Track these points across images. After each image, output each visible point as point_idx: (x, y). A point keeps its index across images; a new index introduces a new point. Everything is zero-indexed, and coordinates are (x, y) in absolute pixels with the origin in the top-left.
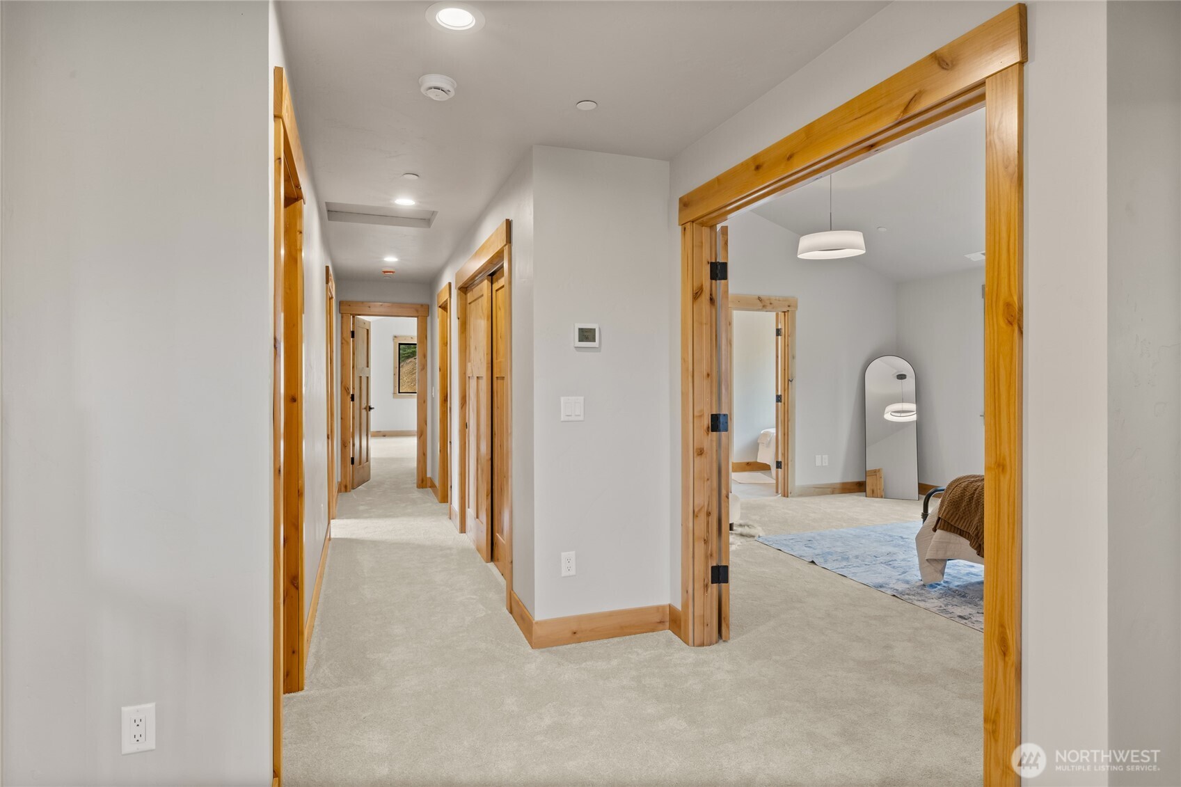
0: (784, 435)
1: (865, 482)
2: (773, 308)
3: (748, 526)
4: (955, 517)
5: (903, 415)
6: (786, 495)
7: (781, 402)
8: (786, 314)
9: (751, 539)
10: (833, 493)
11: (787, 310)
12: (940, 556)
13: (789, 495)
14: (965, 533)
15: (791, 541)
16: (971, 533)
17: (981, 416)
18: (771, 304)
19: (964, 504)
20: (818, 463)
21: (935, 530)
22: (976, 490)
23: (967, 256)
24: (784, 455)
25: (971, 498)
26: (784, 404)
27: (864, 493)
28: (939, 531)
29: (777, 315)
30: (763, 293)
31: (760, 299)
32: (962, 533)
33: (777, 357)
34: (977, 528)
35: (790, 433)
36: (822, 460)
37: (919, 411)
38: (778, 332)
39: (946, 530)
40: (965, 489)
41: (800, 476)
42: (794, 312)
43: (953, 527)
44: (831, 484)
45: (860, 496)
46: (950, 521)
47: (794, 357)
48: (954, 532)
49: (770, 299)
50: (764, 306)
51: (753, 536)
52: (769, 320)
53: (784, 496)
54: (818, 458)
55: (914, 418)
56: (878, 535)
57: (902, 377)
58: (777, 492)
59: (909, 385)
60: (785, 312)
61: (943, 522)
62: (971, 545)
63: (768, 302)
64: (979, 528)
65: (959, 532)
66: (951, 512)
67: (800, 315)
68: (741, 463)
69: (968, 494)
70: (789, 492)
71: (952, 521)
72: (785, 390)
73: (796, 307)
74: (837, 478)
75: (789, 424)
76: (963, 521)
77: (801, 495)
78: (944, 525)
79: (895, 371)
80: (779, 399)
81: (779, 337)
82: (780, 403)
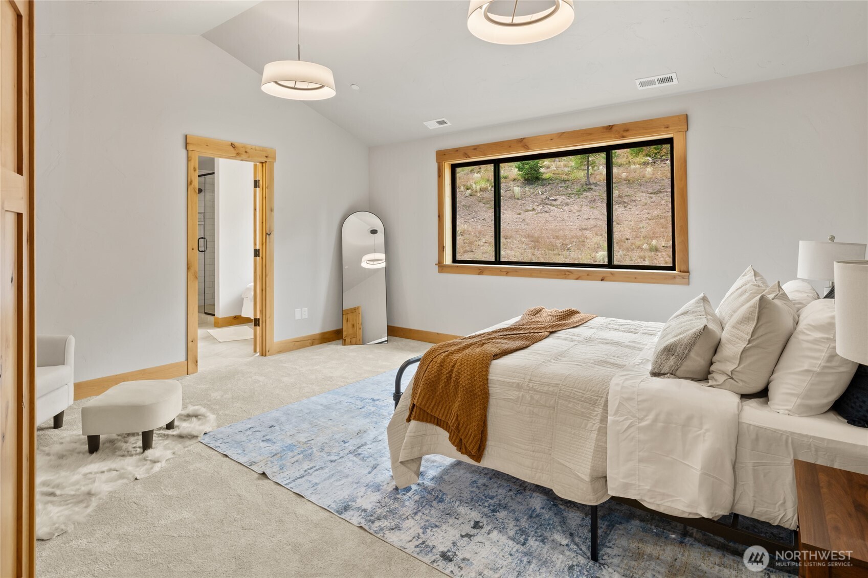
0: (262, 290)
1: (342, 329)
2: (249, 157)
3: (196, 416)
4: (432, 401)
5: (375, 262)
6: (264, 354)
7: (259, 256)
8: (264, 165)
9: (194, 441)
10: (312, 344)
11: (265, 161)
12: (416, 455)
13: (267, 353)
14: (442, 422)
15: (249, 433)
16: (451, 425)
17: (436, 264)
18: (246, 152)
19: (441, 385)
20: (298, 317)
21: (409, 420)
22: (453, 366)
23: (424, 123)
24: (261, 311)
25: (449, 378)
26: (262, 258)
27: (341, 341)
28: (413, 422)
29: (255, 166)
30: (238, 140)
31: (232, 145)
32: (439, 423)
33: (255, 209)
34: (457, 417)
35: (267, 289)
36: (301, 313)
37: (388, 260)
38: (256, 183)
39: (422, 420)
40: (441, 365)
41: (279, 332)
42: (272, 164)
43: (429, 416)
44: (311, 336)
45: (337, 344)
46: (426, 409)
47: (272, 210)
48: (430, 422)
49: (244, 147)
50: (238, 154)
51: (194, 437)
52: (246, 170)
53: (262, 355)
54: (298, 311)
55: (383, 265)
56: (350, 400)
57: (374, 232)
58: (255, 351)
59: (380, 238)
60: (262, 163)
61: (418, 411)
62: (450, 439)
63: (242, 151)
64: (459, 418)
65: (436, 421)
66: (427, 396)
67: (279, 168)
68: (227, 318)
69: (445, 371)
70: (267, 350)
71: (428, 408)
72: (263, 244)
73: (274, 158)
74: (317, 329)
75: (267, 279)
76: (440, 407)
77: (280, 352)
78: (419, 415)
79: (370, 227)
80: (257, 253)
81: (257, 189)
82: (258, 258)
